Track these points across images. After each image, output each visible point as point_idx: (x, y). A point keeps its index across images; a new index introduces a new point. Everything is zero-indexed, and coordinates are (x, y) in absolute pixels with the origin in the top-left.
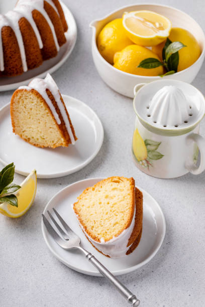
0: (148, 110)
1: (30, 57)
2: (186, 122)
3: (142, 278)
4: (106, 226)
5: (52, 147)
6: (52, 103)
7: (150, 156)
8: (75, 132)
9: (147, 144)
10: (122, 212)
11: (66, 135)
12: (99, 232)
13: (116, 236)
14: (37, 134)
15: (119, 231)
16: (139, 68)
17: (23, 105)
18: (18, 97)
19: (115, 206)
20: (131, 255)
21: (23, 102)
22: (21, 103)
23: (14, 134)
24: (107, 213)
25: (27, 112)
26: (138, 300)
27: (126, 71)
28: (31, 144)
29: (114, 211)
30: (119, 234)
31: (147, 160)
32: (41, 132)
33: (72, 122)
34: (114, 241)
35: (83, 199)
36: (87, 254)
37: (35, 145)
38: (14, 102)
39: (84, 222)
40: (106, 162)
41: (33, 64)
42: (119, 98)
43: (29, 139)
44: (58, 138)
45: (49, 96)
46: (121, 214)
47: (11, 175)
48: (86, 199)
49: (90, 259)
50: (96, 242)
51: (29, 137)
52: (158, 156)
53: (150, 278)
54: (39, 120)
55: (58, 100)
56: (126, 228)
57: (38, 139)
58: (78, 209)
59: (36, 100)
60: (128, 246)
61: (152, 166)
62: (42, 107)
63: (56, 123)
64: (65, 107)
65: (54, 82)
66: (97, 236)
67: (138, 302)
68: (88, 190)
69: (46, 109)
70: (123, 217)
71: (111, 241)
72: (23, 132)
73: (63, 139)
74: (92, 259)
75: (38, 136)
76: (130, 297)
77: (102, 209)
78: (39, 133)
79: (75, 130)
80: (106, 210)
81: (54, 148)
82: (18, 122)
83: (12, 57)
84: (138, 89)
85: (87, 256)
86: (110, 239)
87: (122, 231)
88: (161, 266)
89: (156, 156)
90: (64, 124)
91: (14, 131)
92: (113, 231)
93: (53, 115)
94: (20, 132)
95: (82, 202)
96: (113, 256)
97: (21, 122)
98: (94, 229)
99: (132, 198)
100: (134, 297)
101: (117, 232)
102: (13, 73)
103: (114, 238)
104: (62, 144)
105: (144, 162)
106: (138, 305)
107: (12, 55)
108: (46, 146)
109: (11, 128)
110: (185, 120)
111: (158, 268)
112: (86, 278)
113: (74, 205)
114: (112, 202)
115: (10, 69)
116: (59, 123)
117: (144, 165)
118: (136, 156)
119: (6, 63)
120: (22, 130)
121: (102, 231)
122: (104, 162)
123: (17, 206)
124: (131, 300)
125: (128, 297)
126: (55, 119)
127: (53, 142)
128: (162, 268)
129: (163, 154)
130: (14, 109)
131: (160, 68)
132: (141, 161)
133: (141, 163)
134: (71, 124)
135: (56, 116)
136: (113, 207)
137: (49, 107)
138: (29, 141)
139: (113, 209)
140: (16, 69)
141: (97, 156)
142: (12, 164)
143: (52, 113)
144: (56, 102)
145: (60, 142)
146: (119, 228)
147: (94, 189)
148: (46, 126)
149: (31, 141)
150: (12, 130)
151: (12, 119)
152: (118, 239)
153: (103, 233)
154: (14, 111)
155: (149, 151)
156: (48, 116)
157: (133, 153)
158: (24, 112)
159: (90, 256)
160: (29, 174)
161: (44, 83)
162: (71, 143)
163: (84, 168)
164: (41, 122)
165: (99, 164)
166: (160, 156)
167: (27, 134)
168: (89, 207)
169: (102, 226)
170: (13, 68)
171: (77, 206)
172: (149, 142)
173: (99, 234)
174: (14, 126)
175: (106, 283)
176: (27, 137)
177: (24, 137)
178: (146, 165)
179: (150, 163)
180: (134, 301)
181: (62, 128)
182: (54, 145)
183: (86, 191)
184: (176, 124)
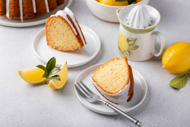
0: (127, 21)
1: (50, 3)
2: (150, 25)
3: (139, 114)
4: (114, 85)
5: (72, 50)
6: (71, 23)
7: (131, 48)
8: (85, 39)
9: (128, 41)
10: (123, 76)
11: (80, 41)
12: (111, 89)
13: (122, 89)
14: (63, 43)
15: (123, 86)
16: (116, 2)
17: (53, 27)
18: (50, 22)
19: (118, 73)
20: (130, 102)
21: (53, 25)
22: (52, 26)
23: (48, 46)
24: (114, 78)
25: (56, 31)
26: (140, 123)
27: (108, 5)
28: (59, 50)
29: (118, 76)
30: (123, 88)
31: (129, 51)
32: (65, 42)
33: (83, 33)
34: (121, 93)
35: (98, 73)
36: (105, 102)
37: (61, 51)
38: (48, 26)
39: (100, 86)
40: (104, 56)
41: (52, 7)
42: (104, 23)
43: (58, 47)
44: (75, 44)
45: (69, 19)
46: (123, 77)
47: (54, 63)
48: (99, 73)
49: (108, 105)
50: (110, 95)
51: (57, 46)
52: (136, 47)
53: (143, 113)
54: (64, 34)
55: (74, 21)
56: (127, 84)
57: (63, 47)
58: (95, 79)
59: (61, 22)
60: (128, 96)
61: (132, 54)
62: (65, 25)
63: (75, 34)
64: (78, 25)
65: (70, 11)
66: (110, 91)
67: (141, 124)
68: (99, 68)
69: (68, 27)
70: (124, 78)
71: (119, 92)
72: (54, 44)
73: (79, 44)
74: (109, 105)
75: (63, 45)
76: (135, 121)
77: (110, 76)
78: (64, 42)
79: (85, 38)
80: (113, 77)
81: (74, 50)
82: (50, 38)
83: (41, 3)
84: (118, 11)
85: (106, 104)
86: (118, 92)
87: (125, 86)
88: (148, 106)
89: (134, 47)
90: (79, 35)
91: (48, 44)
92: (120, 87)
93: (72, 30)
94: (52, 44)
95: (97, 75)
96: (119, 103)
97: (52, 37)
98: (107, 88)
99: (127, 67)
100: (138, 121)
101: (122, 87)
102: (42, 13)
103: (121, 91)
104: (78, 47)
105: (127, 52)
106: (141, 126)
107: (41, 2)
108: (68, 50)
109: (46, 42)
110: (149, 24)
111: (147, 108)
112: (106, 117)
113: (92, 78)
114: (116, 72)
115: (40, 11)
116: (76, 34)
117: (127, 55)
118: (122, 50)
119: (37, 7)
120: (53, 42)
121: (113, 88)
122: (103, 56)
123: (60, 80)
124: (136, 123)
125: (134, 122)
126: (73, 32)
127: (73, 46)
128: (149, 107)
129: (138, 46)
130: (48, 30)
131: (127, 2)
132: (125, 52)
133: (125, 53)
134: (82, 34)
135: (74, 30)
136: (117, 74)
137: (69, 25)
138: (57, 49)
139: (117, 75)
140: (43, 11)
141: (99, 54)
142: (54, 58)
143: (71, 28)
144: (73, 22)
145: (77, 46)
146: (123, 85)
147: (103, 67)
148: (68, 37)
149: (59, 49)
150: (47, 44)
151: (47, 36)
152: (123, 91)
153: (113, 89)
154: (48, 31)
155: (130, 45)
156: (69, 31)
157: (120, 49)
158: (54, 31)
159: (107, 104)
160: (61, 66)
161: (65, 12)
162: (84, 46)
163: (92, 60)
164: (65, 35)
165: (100, 58)
166: (137, 47)
167: (56, 45)
168: (102, 77)
169: (112, 86)
170: (42, 10)
171: (94, 78)
172: (130, 39)
173: (111, 90)
174: (48, 41)
175: (119, 118)
176: (56, 46)
177: (54, 47)
178: (128, 54)
179: (131, 52)
180: (138, 123)
181: (78, 36)
182: (73, 49)
183: (99, 69)
184: (144, 27)
